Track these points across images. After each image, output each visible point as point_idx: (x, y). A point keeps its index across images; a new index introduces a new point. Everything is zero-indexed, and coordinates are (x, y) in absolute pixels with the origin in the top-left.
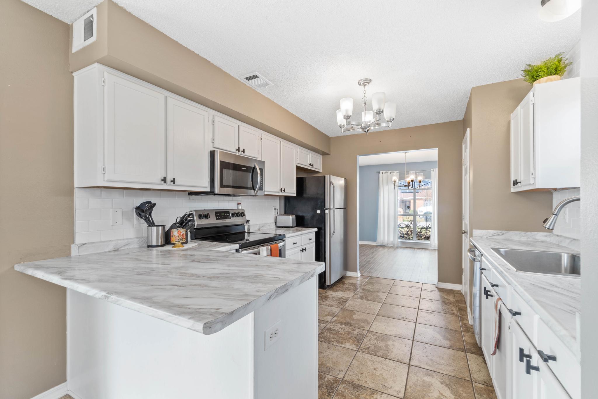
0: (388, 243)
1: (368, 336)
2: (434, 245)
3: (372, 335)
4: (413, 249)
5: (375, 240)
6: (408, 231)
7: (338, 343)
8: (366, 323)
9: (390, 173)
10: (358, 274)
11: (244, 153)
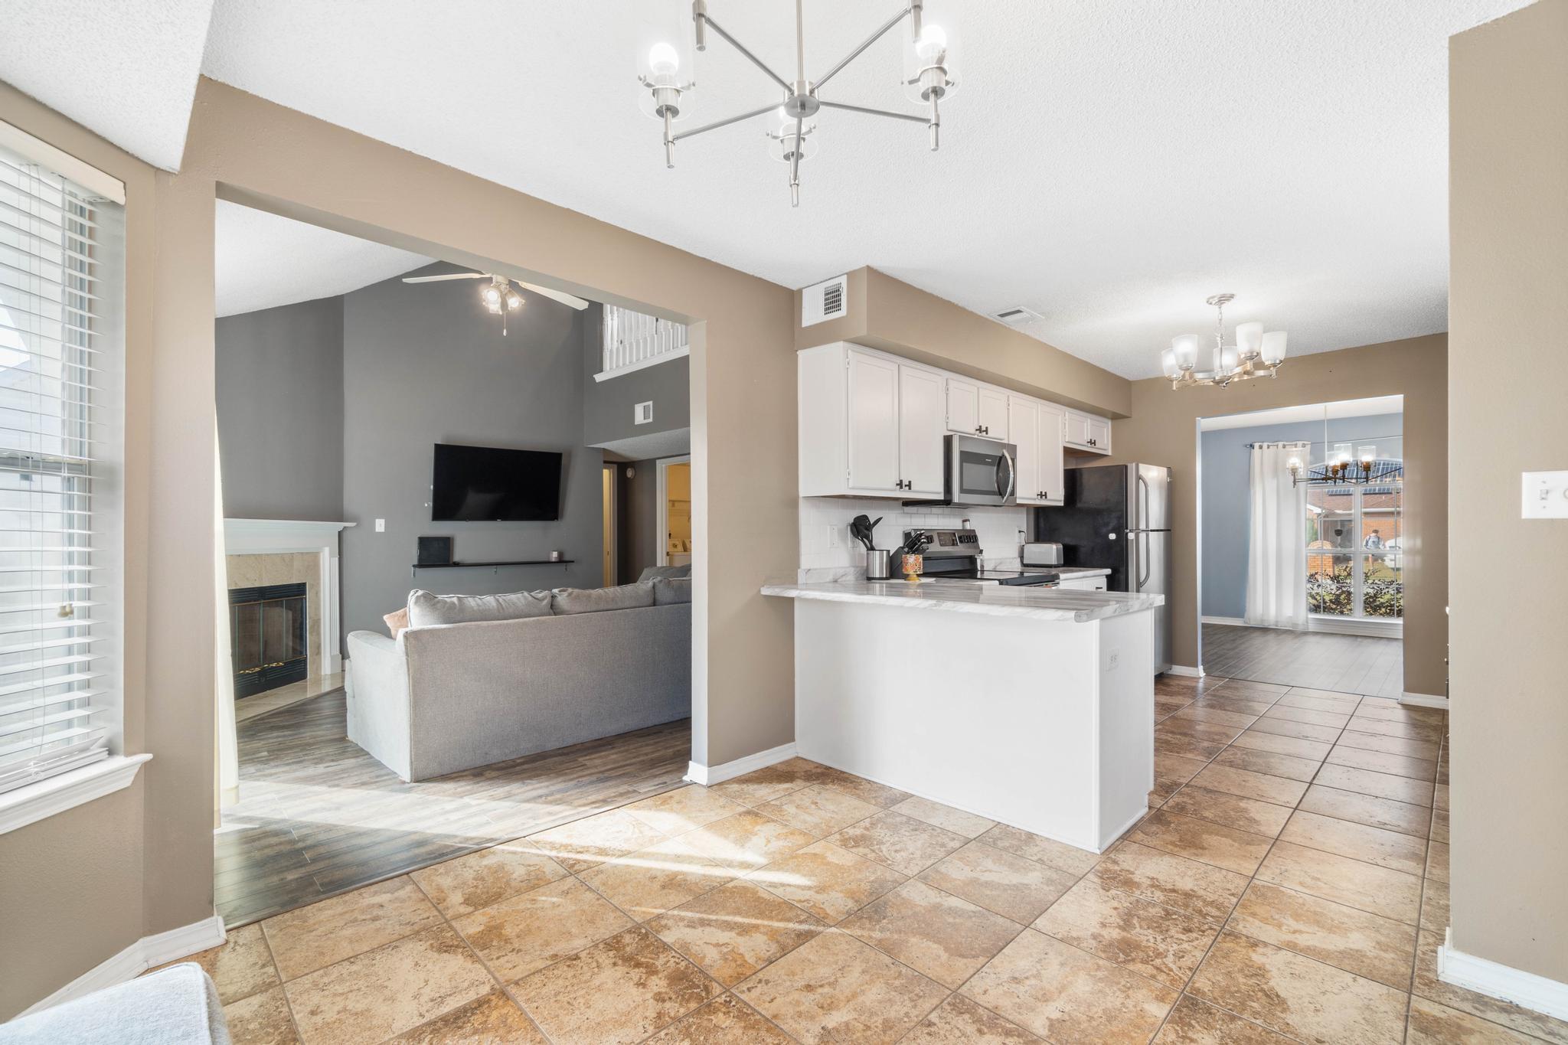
5: (1240, 613)
9: (1284, 446)
10: (1201, 672)
11: (987, 433)
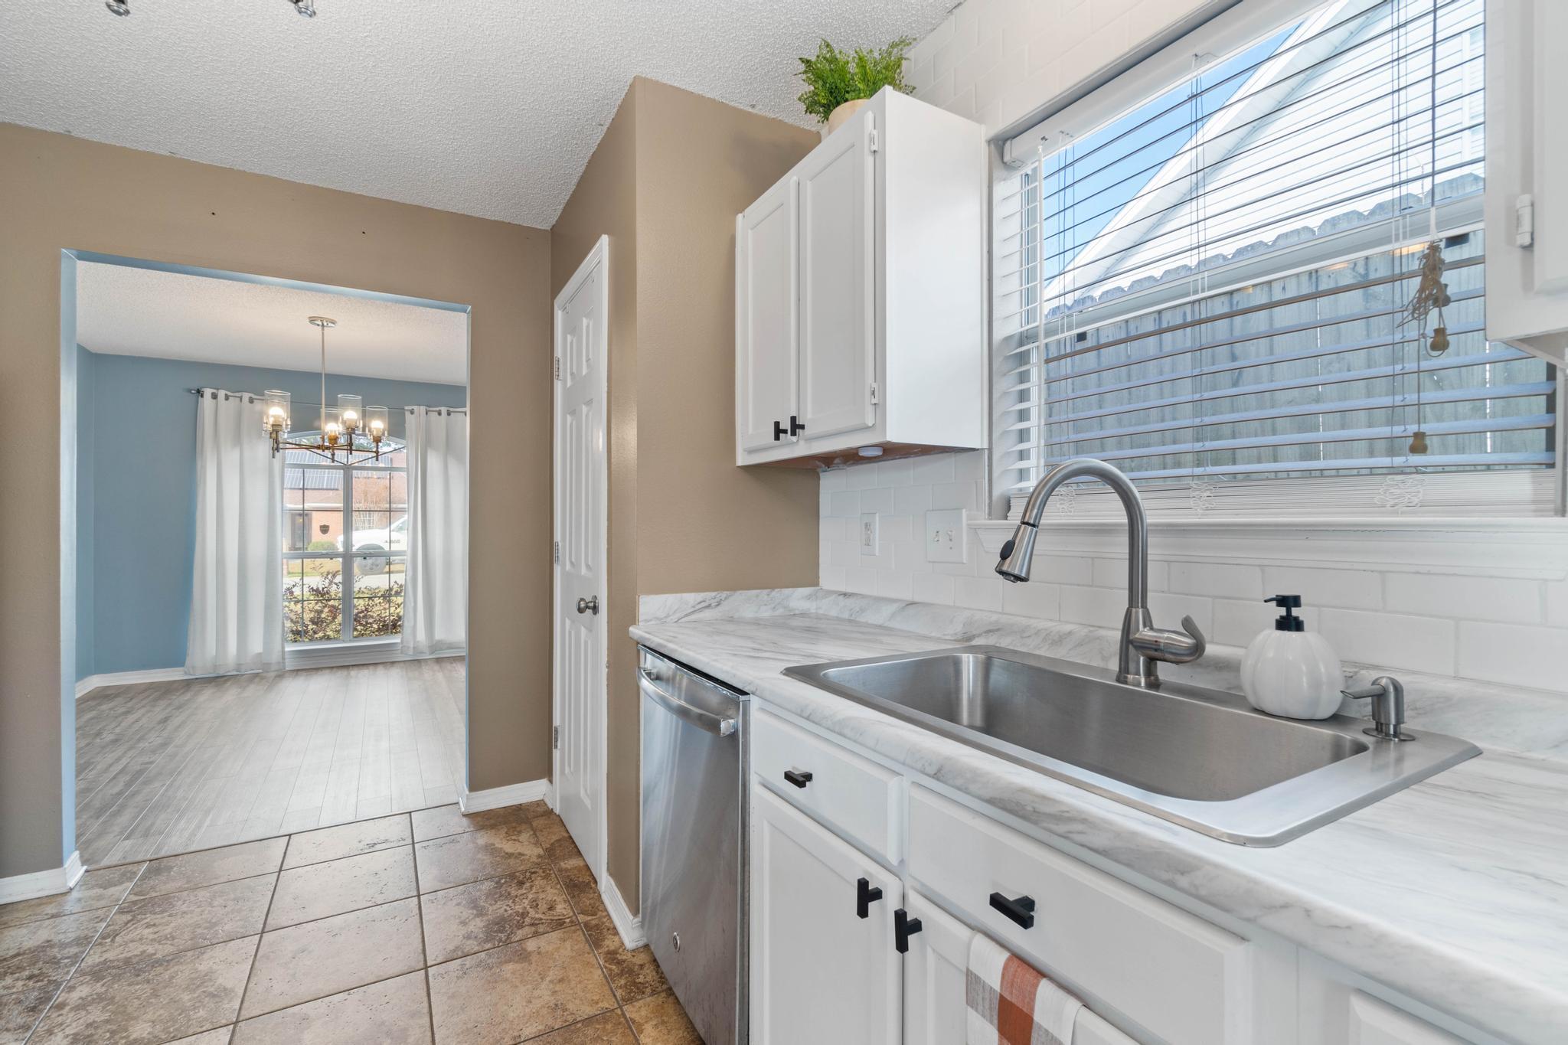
0: (239, 665)
2: (414, 648)
4: (344, 672)
6: (320, 612)
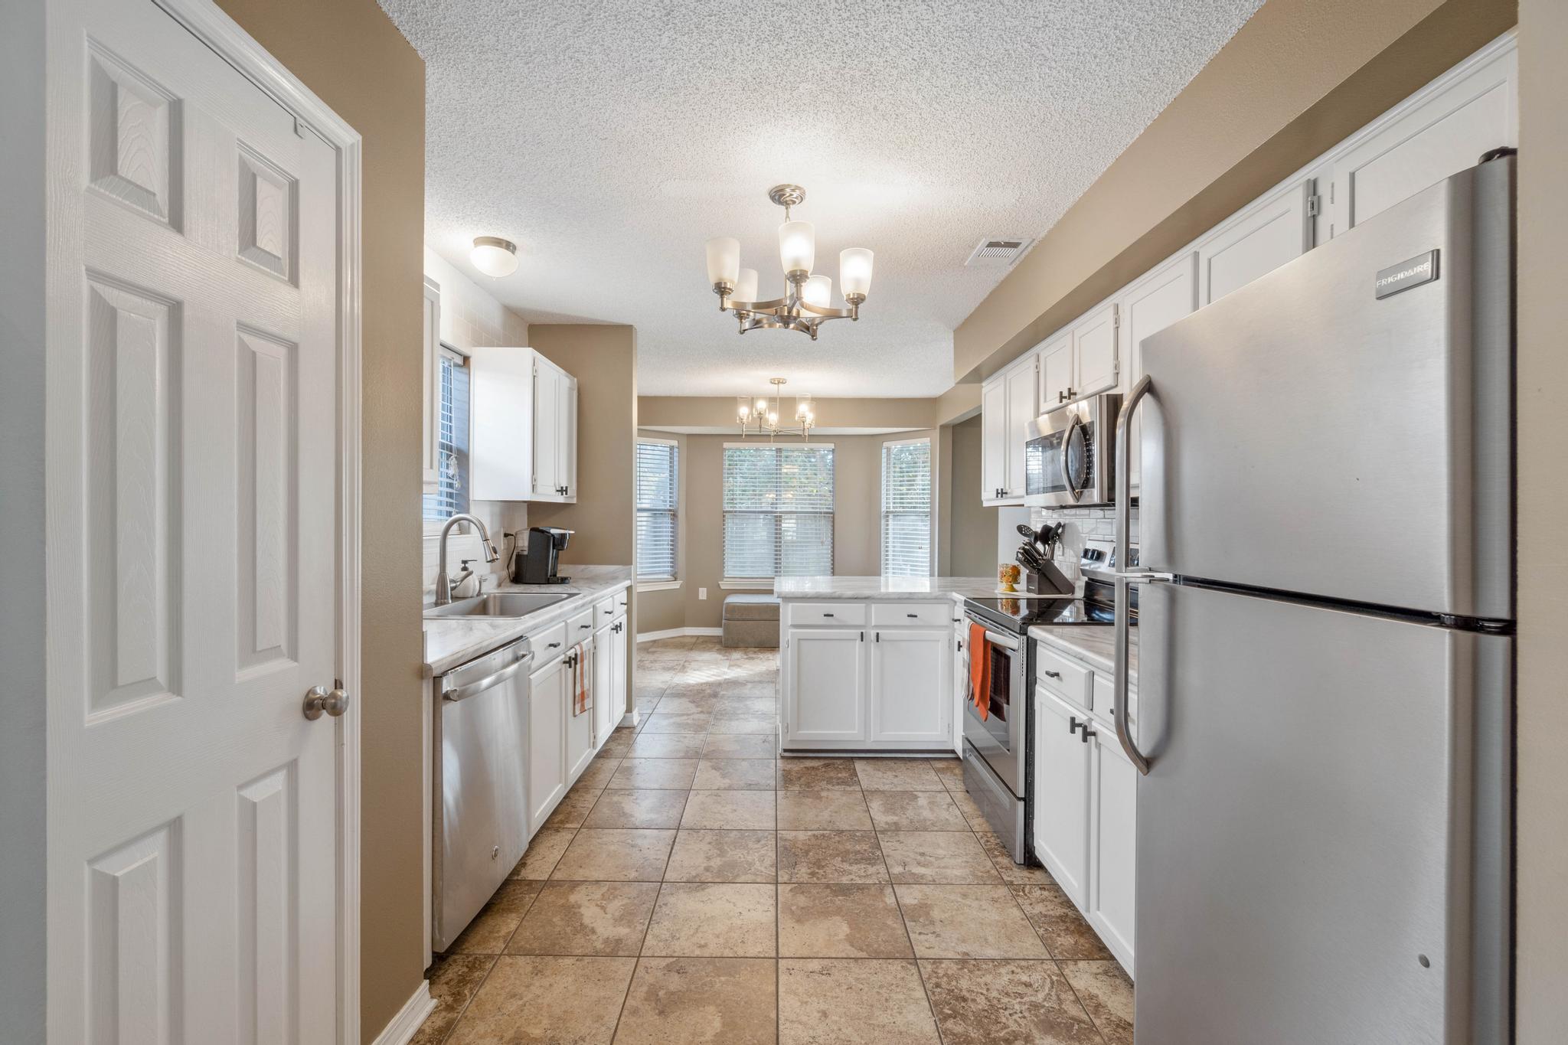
1: (771, 866)
3: (762, 872)
7: (823, 835)
8: (794, 908)
